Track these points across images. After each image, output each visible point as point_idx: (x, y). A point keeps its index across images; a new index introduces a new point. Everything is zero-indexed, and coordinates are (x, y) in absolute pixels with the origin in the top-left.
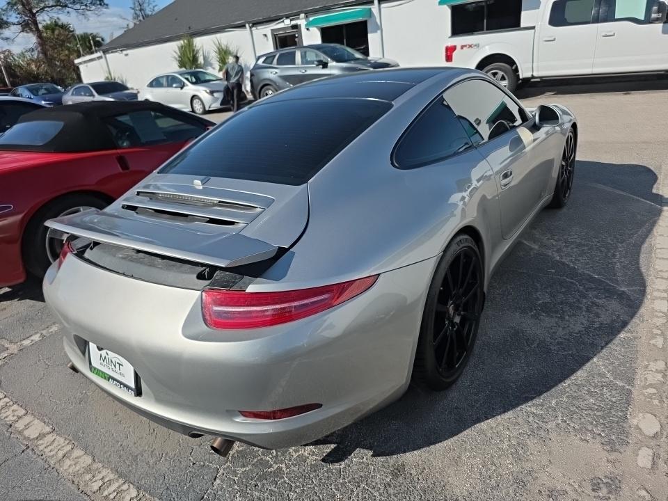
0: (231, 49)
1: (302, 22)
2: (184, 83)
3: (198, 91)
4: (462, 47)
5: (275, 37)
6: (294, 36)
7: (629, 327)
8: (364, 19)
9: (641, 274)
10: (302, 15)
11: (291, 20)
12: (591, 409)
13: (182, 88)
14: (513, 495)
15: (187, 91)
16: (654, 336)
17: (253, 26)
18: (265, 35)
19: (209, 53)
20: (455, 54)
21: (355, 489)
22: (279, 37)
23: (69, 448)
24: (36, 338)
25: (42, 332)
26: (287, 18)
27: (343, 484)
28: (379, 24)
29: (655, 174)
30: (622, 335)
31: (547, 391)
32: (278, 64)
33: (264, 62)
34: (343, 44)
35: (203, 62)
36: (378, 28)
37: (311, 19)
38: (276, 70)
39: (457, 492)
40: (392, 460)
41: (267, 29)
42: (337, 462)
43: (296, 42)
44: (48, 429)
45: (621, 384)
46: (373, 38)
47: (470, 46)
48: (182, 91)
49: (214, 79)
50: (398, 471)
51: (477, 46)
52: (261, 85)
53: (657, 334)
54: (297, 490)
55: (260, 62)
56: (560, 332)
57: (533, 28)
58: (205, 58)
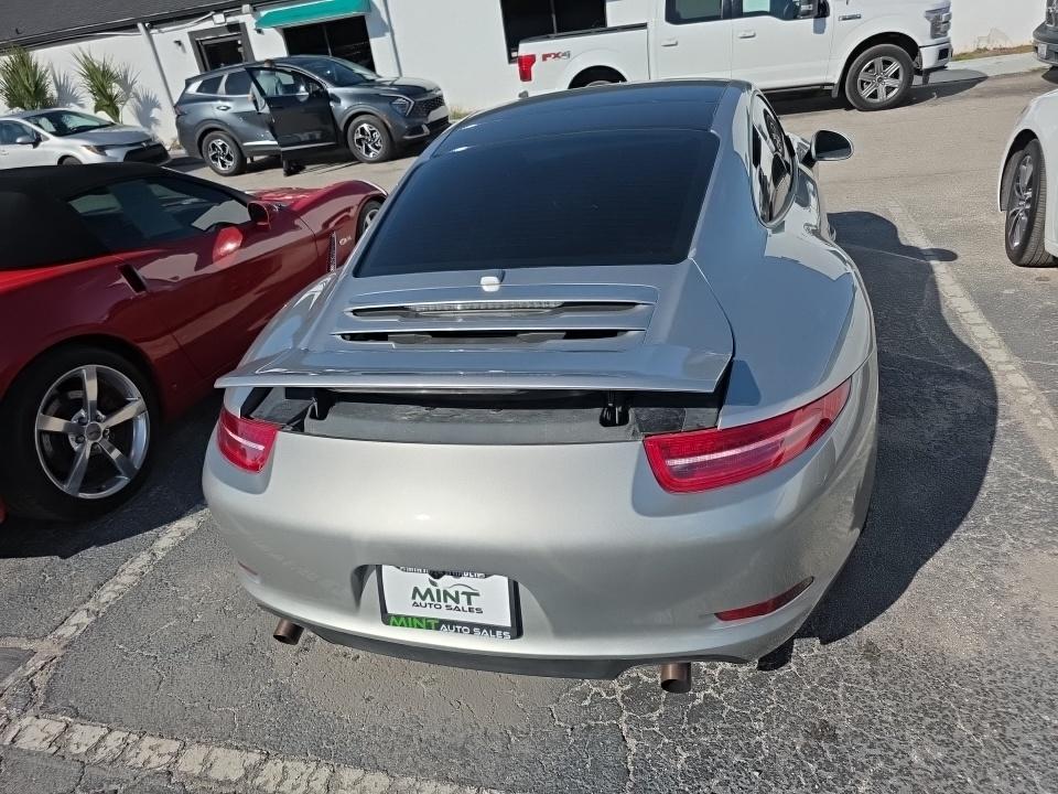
0: (112, 69)
1: (247, 18)
2: (38, 134)
3: (72, 147)
4: (545, 57)
5: (198, 46)
6: (234, 44)
7: (1000, 413)
8: (361, 13)
9: (966, 347)
10: (246, 7)
11: (226, 16)
12: (1034, 517)
13: (36, 144)
14: (1027, 640)
15: (47, 149)
16: (1036, 418)
17: (151, 27)
18: (179, 43)
19: (66, 78)
20: (534, 68)
21: (835, 691)
22: (206, 46)
23: (324, 773)
24: (82, 618)
25: (87, 605)
26: (218, 11)
27: (814, 689)
28: (386, 20)
29: (888, 222)
30: (1000, 423)
31: (969, 508)
32: (228, 92)
33: (199, 90)
34: (327, 53)
35: (56, 94)
36: (386, 28)
37: (263, 13)
38: (228, 104)
39: (963, 655)
40: (852, 640)
41: (182, 32)
42: (783, 664)
43: (240, 53)
44: (254, 757)
45: (1044, 481)
46: (378, 46)
47: (556, 56)
48: (38, 149)
49: (97, 124)
50: (871, 652)
51: (567, 54)
52: (201, 130)
53: (1037, 415)
54: (759, 717)
55: (193, 89)
56: (929, 435)
57: (644, 26)
58: (59, 88)
